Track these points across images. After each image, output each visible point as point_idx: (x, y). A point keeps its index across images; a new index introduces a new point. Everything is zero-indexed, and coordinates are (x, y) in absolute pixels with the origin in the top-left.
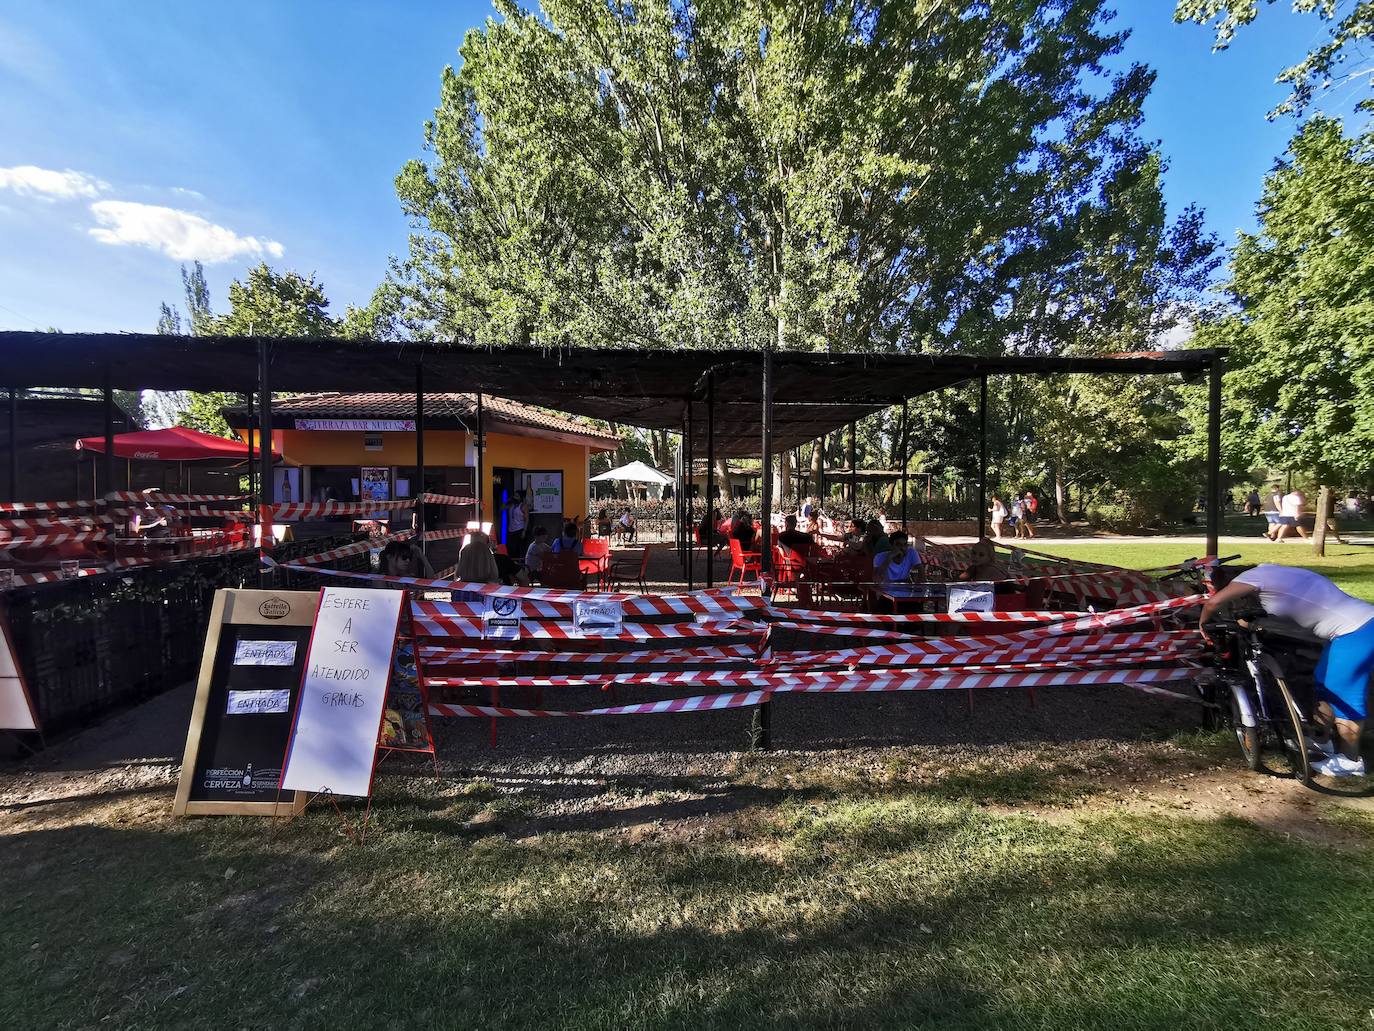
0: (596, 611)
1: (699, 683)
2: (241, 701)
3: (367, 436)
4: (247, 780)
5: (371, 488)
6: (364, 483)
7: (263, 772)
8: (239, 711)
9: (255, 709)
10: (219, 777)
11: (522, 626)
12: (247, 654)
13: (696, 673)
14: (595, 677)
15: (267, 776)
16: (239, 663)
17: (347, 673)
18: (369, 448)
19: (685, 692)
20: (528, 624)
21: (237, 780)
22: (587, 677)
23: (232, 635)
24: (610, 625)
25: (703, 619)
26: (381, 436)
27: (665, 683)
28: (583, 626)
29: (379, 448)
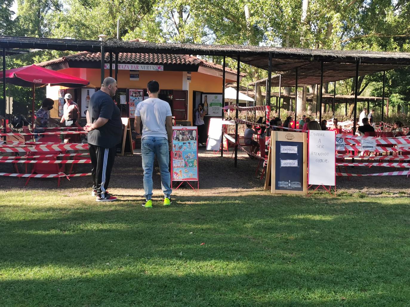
0: (368, 143)
1: (399, 167)
2: (285, 163)
3: (131, 73)
4: (290, 185)
5: (134, 100)
6: (131, 97)
7: (293, 182)
8: (285, 166)
9: (289, 165)
10: (282, 184)
11: (345, 147)
12: (284, 149)
13: (398, 163)
14: (367, 164)
15: (295, 184)
16: (282, 152)
17: (322, 154)
18: (131, 79)
19: (394, 169)
20: (346, 146)
21: (287, 185)
22: (364, 163)
23: (279, 144)
24: (372, 147)
25: (400, 146)
26: (138, 73)
27: (388, 166)
28: (364, 147)
29: (137, 79)
